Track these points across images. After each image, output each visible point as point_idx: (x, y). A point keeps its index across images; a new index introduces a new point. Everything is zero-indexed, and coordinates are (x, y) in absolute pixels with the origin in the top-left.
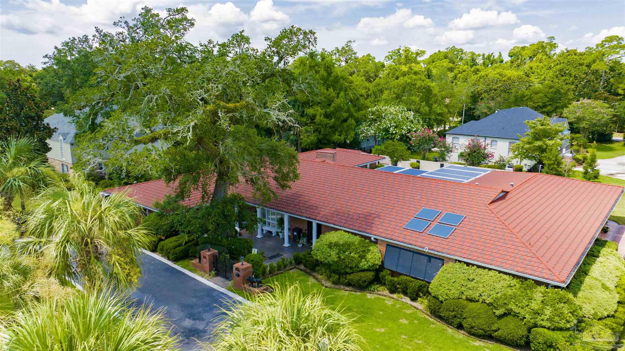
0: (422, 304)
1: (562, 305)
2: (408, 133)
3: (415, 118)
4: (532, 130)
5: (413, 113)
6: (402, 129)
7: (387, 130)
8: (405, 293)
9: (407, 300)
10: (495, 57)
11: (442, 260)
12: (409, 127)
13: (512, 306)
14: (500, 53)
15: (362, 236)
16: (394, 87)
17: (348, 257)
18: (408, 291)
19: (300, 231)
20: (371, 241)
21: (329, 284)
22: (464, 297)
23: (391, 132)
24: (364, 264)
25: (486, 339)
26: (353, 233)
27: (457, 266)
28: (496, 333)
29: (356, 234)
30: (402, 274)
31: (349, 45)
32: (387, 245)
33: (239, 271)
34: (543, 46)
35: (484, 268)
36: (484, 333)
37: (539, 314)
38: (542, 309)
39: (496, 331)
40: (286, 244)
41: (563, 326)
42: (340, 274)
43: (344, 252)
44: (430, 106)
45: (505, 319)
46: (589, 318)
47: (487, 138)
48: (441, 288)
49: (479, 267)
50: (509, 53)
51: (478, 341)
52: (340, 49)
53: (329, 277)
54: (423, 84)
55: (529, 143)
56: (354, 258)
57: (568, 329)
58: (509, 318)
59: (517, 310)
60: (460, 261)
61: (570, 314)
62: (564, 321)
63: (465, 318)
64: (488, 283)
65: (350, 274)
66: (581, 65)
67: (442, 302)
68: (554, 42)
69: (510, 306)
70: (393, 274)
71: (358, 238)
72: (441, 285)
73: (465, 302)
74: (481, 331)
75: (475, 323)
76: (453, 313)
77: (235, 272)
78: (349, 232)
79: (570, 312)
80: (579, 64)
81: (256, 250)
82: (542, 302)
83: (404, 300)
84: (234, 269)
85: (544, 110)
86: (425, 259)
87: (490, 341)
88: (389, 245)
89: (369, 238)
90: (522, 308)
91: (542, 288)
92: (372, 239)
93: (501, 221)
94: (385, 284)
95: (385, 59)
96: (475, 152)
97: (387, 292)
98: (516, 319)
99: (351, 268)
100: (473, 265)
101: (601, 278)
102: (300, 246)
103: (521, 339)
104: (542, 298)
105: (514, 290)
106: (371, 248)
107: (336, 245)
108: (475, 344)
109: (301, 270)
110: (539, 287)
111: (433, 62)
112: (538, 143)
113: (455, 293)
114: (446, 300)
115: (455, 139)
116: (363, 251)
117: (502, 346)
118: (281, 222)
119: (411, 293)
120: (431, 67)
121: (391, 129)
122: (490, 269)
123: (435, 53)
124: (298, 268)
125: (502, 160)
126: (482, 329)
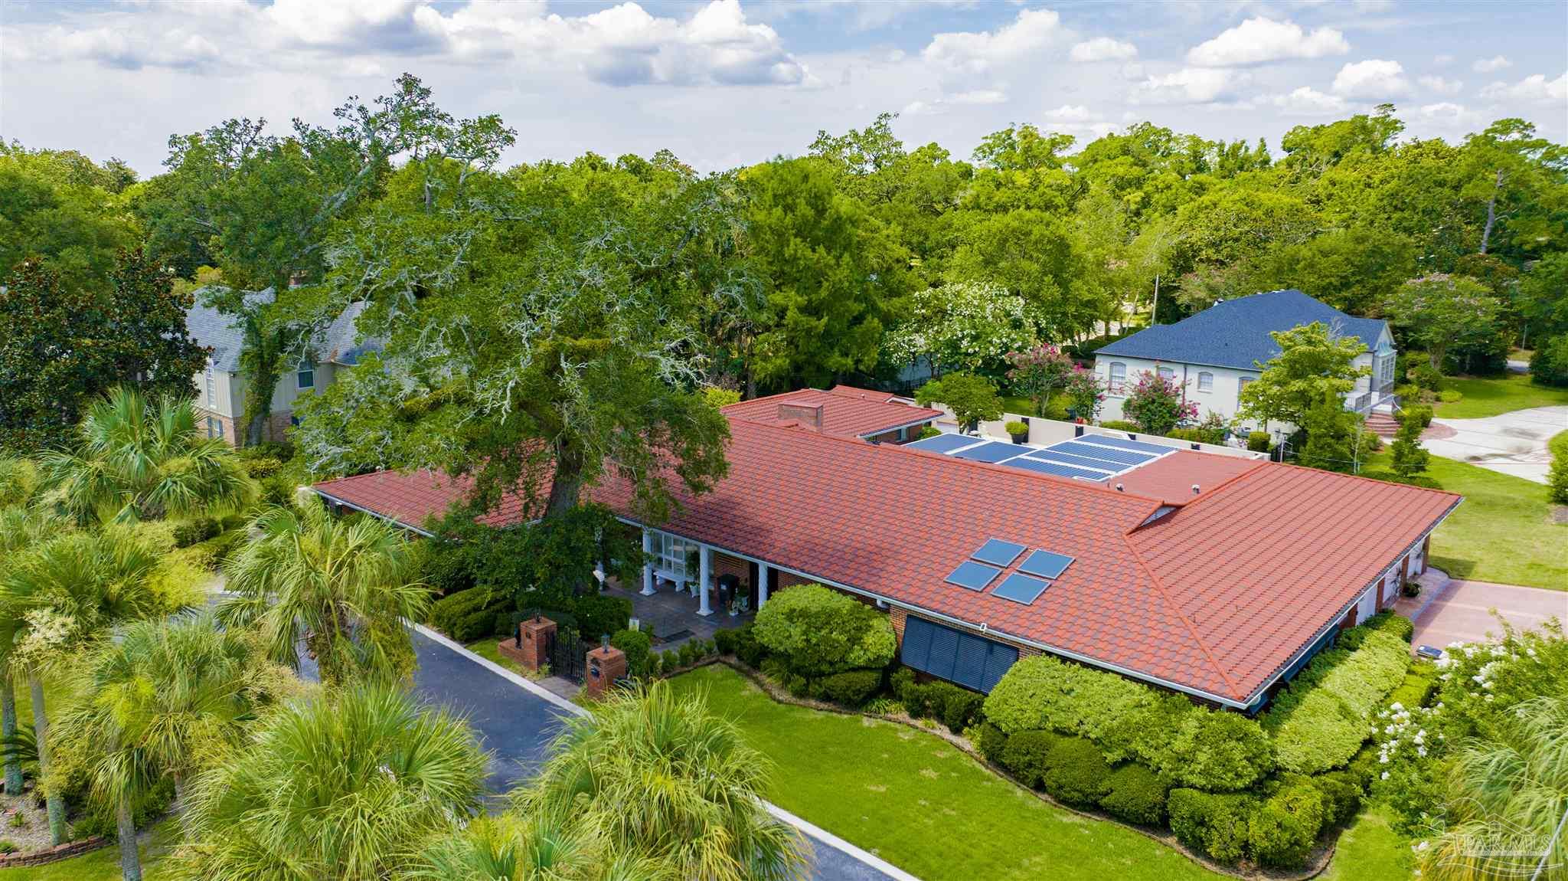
0: (969, 742)
1: (1233, 743)
2: (1002, 353)
3: (1027, 312)
4: (1284, 355)
5: (1022, 301)
6: (991, 342)
7: (954, 345)
8: (941, 718)
9: (944, 732)
10: (1251, 152)
11: (1015, 651)
12: (1005, 340)
13: (1138, 746)
14: (1262, 140)
15: (859, 597)
16: (980, 238)
17: (825, 640)
18: (946, 713)
19: (733, 582)
20: (875, 607)
21: (785, 696)
22: (1049, 726)
23: (963, 350)
24: (857, 656)
25: (1086, 811)
26: (840, 591)
27: (1042, 664)
28: (1105, 800)
29: (845, 593)
30: (935, 678)
31: (883, 123)
32: (909, 616)
33: (598, 664)
34: (1364, 128)
35: (1095, 668)
36: (1084, 798)
37: (1185, 761)
38: (1194, 752)
39: (1106, 794)
40: (704, 610)
41: (1229, 785)
42: (808, 676)
43: (819, 629)
44: (1063, 284)
45: (1125, 770)
47: (1190, 368)
48: (1005, 706)
49: (1085, 665)
50: (1284, 143)
51: (1072, 815)
52: (861, 133)
53: (786, 682)
54: (1047, 233)
55: (1279, 383)
56: (838, 642)
57: (1237, 791)
58: (1131, 770)
59: (1146, 753)
60: (1049, 654)
61: (1245, 762)
62: (1230, 775)
63: (1048, 769)
64: (1097, 697)
65: (830, 675)
66: (1441, 184)
67: (1006, 736)
68: (1394, 116)
69: (1133, 746)
70: (920, 677)
71: (847, 603)
72: (1006, 701)
73: (1052, 736)
74: (1076, 794)
75: (1066, 777)
76: (1027, 758)
77: (590, 666)
78: (831, 588)
79: (1248, 759)
80: (1435, 182)
81: (637, 622)
82: (1197, 737)
83: (938, 733)
84: (588, 661)
85: (1344, 294)
86: (984, 646)
87: (1098, 815)
88: (912, 618)
89: (873, 601)
90: (1156, 749)
91: (1201, 711)
92: (879, 603)
93: (1145, 571)
94: (900, 699)
95: (975, 155)
96: (1153, 402)
97: (904, 716)
98: (1143, 771)
99: (831, 664)
100: (1074, 661)
102: (732, 614)
103: (1151, 809)
104: (1197, 731)
105: (1146, 714)
106: (875, 622)
107: (804, 614)
108: (1065, 820)
109: (731, 666)
110: (1195, 709)
111: (1096, 161)
112: (1298, 385)
113: (1031, 717)
114: (1015, 730)
115: (1115, 368)
116: (858, 629)
117: (1117, 825)
118: (694, 560)
119: (951, 718)
120: (1089, 173)
121: (965, 343)
122: (1105, 671)
123: (1101, 140)
124: (724, 663)
125: (1215, 421)
126: (1080, 791)
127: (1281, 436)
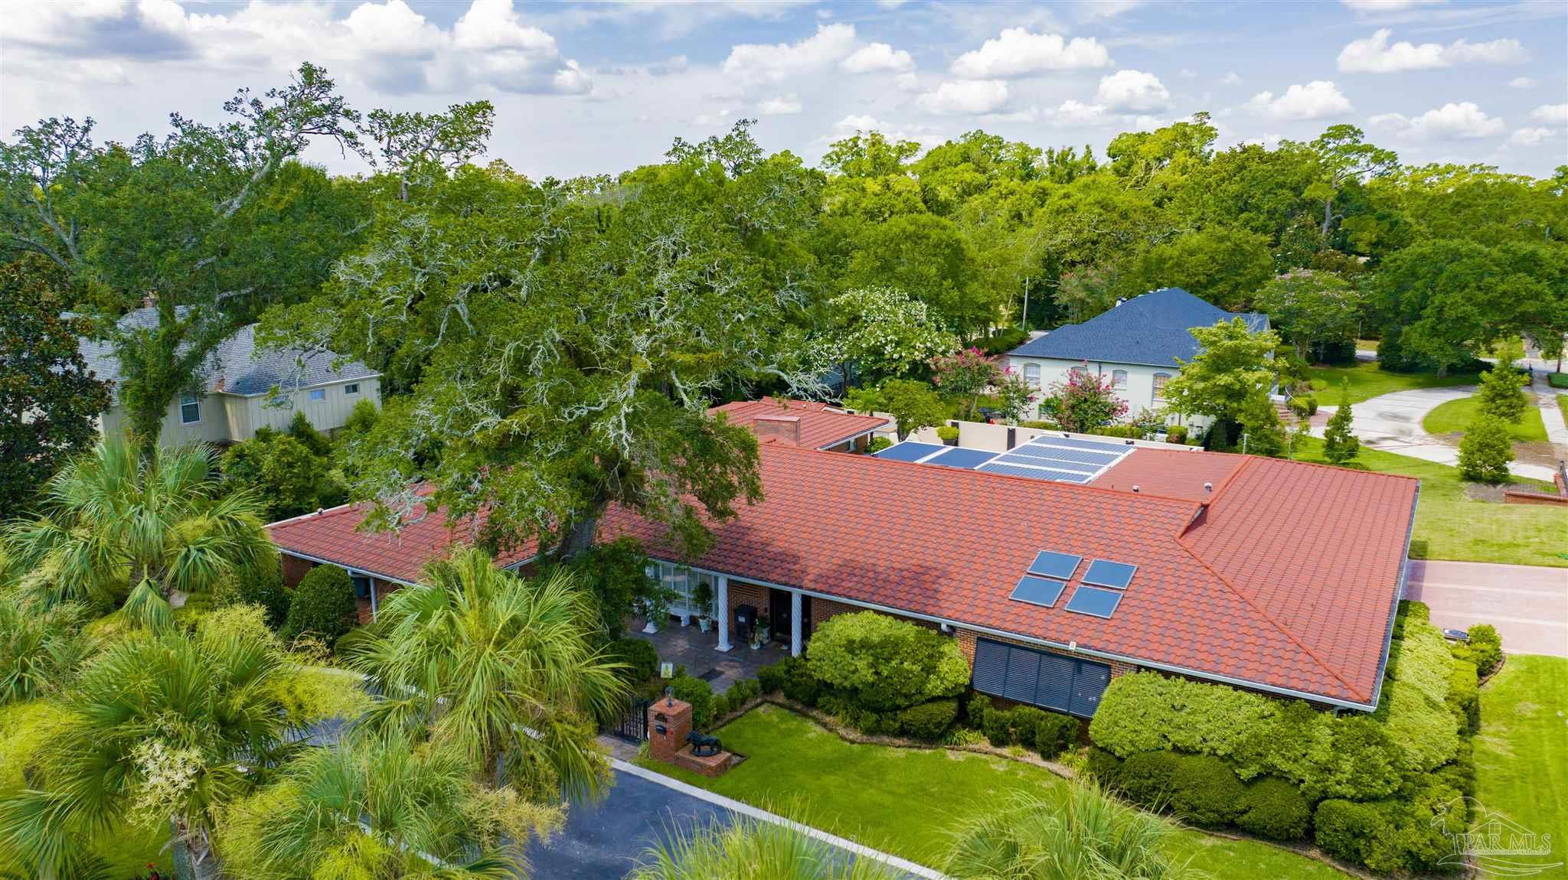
0: (1071, 767)
1: (1373, 748)
2: (927, 357)
3: (929, 316)
4: (1210, 350)
5: (925, 306)
6: (914, 347)
7: (877, 352)
8: (1029, 744)
9: (1035, 758)
10: (1078, 158)
11: (1106, 667)
12: (929, 345)
13: (1274, 759)
14: (1088, 147)
15: (918, 622)
16: (874, 243)
17: (898, 671)
18: (1037, 738)
19: (751, 613)
20: (941, 633)
21: (854, 735)
22: (1169, 746)
23: (888, 356)
24: (934, 686)
25: (1218, 830)
26: (896, 617)
27: (1144, 680)
28: (1245, 817)
29: (904, 619)
30: (1016, 703)
31: (742, 130)
32: (979, 638)
33: (665, 720)
34: (1185, 134)
35: (1203, 681)
36: (1219, 818)
37: (1330, 771)
38: (1336, 760)
39: (1245, 812)
40: (723, 646)
41: (1380, 792)
42: (879, 710)
43: (888, 660)
44: (960, 286)
45: (1261, 785)
46: (1415, 770)
47: (1103, 366)
48: (1117, 729)
49: (1190, 678)
50: (1110, 149)
51: (1207, 837)
52: (721, 140)
53: (855, 722)
54: (944, 237)
55: (1204, 379)
56: (912, 672)
57: (1388, 798)
58: (1270, 783)
59: (1285, 766)
60: (1148, 669)
61: (1389, 768)
62: (1380, 782)
63: (1175, 791)
64: (1215, 712)
65: (905, 709)
66: (1281, 186)
67: (1121, 759)
68: (1209, 123)
69: (1269, 759)
70: (997, 702)
71: (909, 630)
72: (1116, 723)
73: (1173, 756)
74: (1212, 815)
75: (1199, 798)
76: (1150, 782)
77: (653, 723)
78: (887, 614)
79: (1389, 763)
80: (1277, 183)
81: (670, 666)
82: (1333, 745)
83: (1029, 760)
84: (651, 718)
85: (1211, 291)
86: (1067, 668)
87: (1230, 833)
88: (983, 640)
89: (937, 626)
90: (1295, 761)
91: (1327, 717)
92: (944, 627)
93: (1214, 574)
94: (979, 727)
95: (823, 163)
96: (1086, 400)
97: (985, 744)
98: (1283, 785)
99: (906, 696)
100: (1178, 675)
101: (1419, 685)
102: (755, 647)
103: (1297, 824)
104: (1332, 739)
105: (1274, 725)
106: (946, 648)
107: (865, 645)
108: (1203, 842)
109: (781, 706)
110: (1321, 716)
111: (936, 169)
112: (1224, 379)
113: (1148, 737)
114: (1131, 754)
115: (1030, 369)
116: (930, 657)
117: (1259, 843)
118: (704, 594)
119: (1044, 743)
120: (933, 180)
121: (888, 348)
122: (1215, 683)
123: (940, 147)
124: (773, 703)
125: (1147, 417)
126: (1217, 811)
127: (1195, 429)
